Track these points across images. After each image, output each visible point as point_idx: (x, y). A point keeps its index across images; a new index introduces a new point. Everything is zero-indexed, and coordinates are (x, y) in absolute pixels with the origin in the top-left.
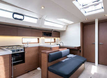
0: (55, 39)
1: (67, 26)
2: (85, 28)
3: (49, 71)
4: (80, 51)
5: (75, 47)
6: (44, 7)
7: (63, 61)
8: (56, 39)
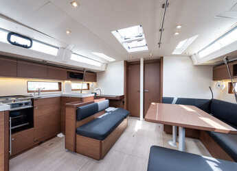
0: (88, 84)
1: (107, 64)
2: (130, 68)
3: (77, 135)
4: (124, 102)
5: (117, 97)
6: (70, 32)
7: (100, 117)
8: (91, 83)
